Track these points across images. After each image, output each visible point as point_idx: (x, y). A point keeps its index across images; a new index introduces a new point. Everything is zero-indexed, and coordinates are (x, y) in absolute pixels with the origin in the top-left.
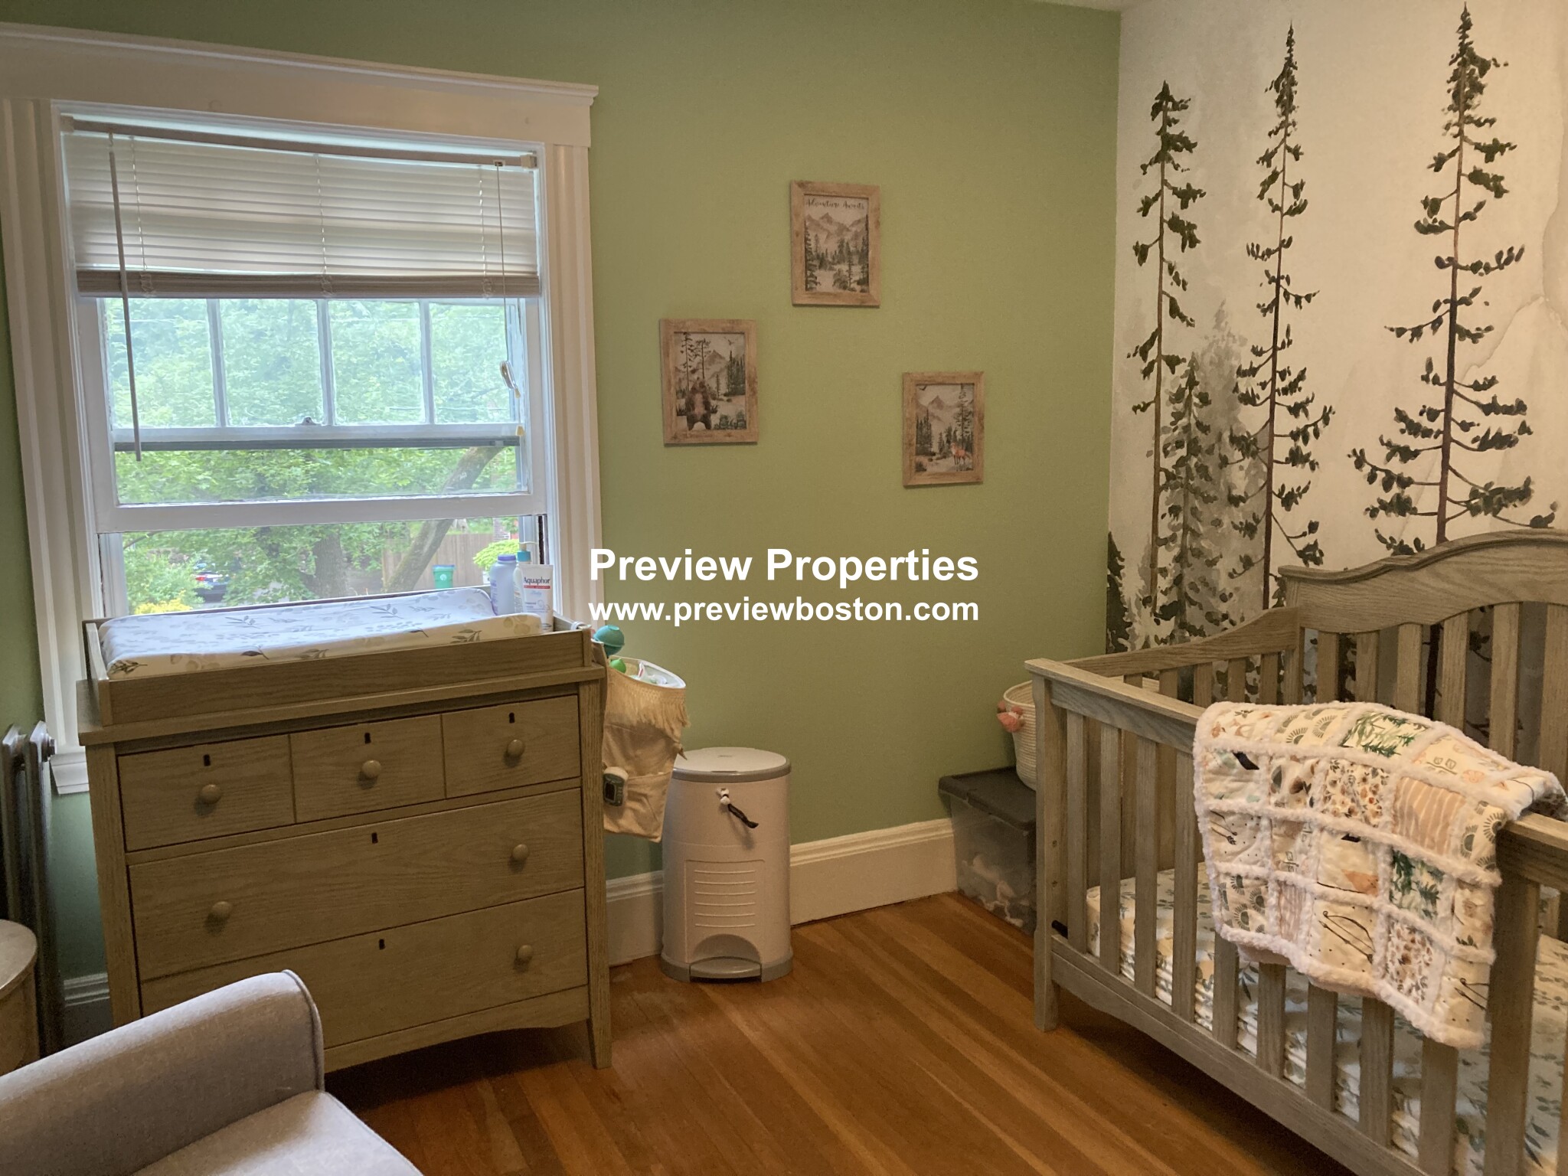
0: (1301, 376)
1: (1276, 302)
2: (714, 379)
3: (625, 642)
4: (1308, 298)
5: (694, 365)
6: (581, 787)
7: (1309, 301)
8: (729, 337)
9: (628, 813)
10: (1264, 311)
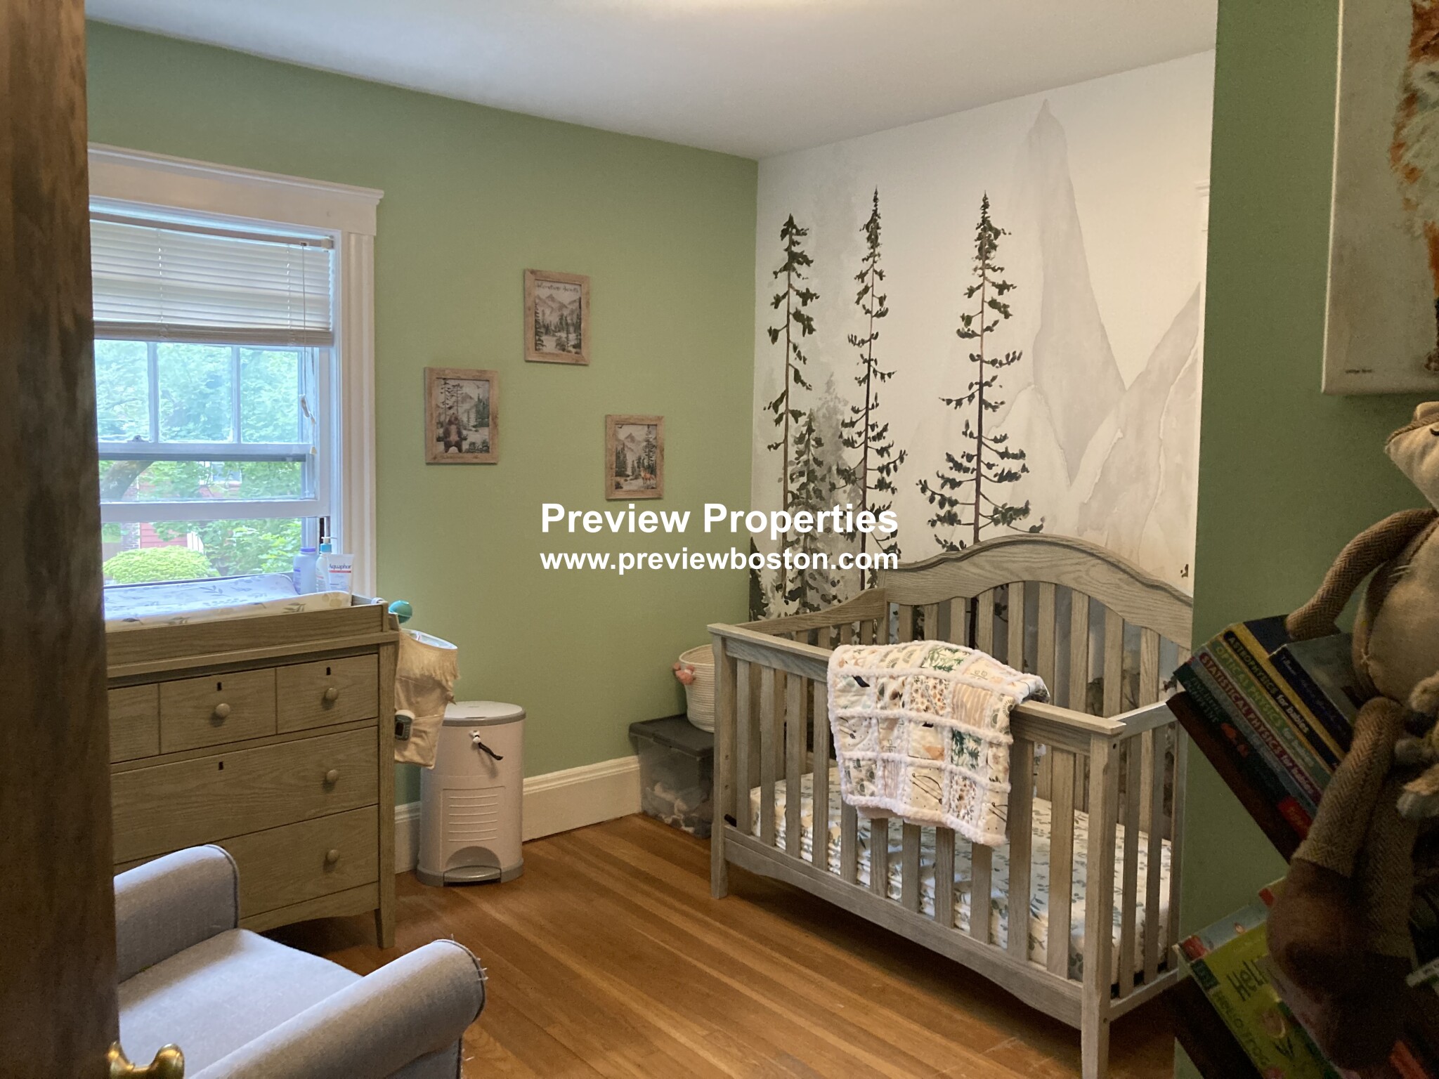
0: (885, 429)
1: (868, 376)
2: (466, 415)
3: (413, 613)
4: (889, 375)
5: (450, 403)
6: (378, 726)
7: (890, 377)
8: (478, 383)
9: (412, 747)
10: (860, 383)
